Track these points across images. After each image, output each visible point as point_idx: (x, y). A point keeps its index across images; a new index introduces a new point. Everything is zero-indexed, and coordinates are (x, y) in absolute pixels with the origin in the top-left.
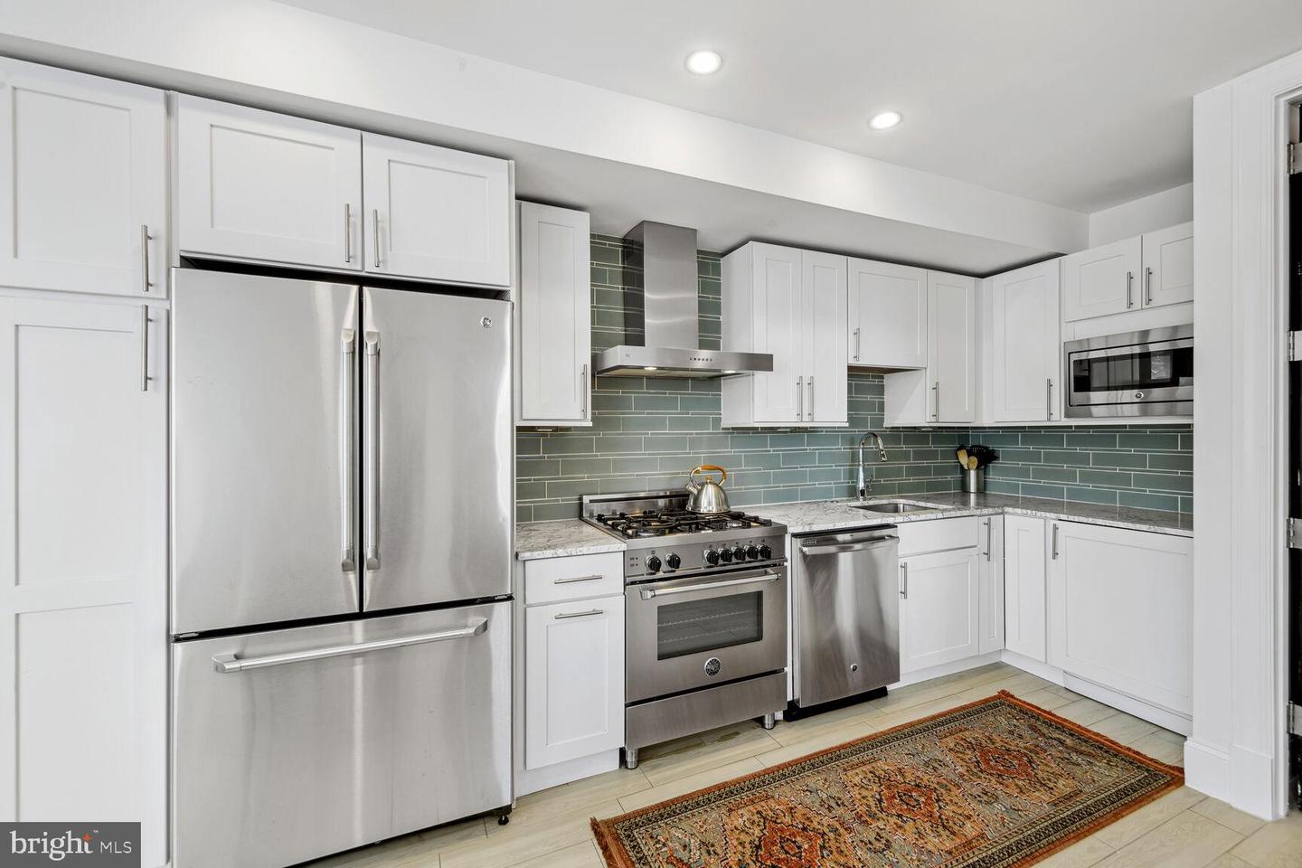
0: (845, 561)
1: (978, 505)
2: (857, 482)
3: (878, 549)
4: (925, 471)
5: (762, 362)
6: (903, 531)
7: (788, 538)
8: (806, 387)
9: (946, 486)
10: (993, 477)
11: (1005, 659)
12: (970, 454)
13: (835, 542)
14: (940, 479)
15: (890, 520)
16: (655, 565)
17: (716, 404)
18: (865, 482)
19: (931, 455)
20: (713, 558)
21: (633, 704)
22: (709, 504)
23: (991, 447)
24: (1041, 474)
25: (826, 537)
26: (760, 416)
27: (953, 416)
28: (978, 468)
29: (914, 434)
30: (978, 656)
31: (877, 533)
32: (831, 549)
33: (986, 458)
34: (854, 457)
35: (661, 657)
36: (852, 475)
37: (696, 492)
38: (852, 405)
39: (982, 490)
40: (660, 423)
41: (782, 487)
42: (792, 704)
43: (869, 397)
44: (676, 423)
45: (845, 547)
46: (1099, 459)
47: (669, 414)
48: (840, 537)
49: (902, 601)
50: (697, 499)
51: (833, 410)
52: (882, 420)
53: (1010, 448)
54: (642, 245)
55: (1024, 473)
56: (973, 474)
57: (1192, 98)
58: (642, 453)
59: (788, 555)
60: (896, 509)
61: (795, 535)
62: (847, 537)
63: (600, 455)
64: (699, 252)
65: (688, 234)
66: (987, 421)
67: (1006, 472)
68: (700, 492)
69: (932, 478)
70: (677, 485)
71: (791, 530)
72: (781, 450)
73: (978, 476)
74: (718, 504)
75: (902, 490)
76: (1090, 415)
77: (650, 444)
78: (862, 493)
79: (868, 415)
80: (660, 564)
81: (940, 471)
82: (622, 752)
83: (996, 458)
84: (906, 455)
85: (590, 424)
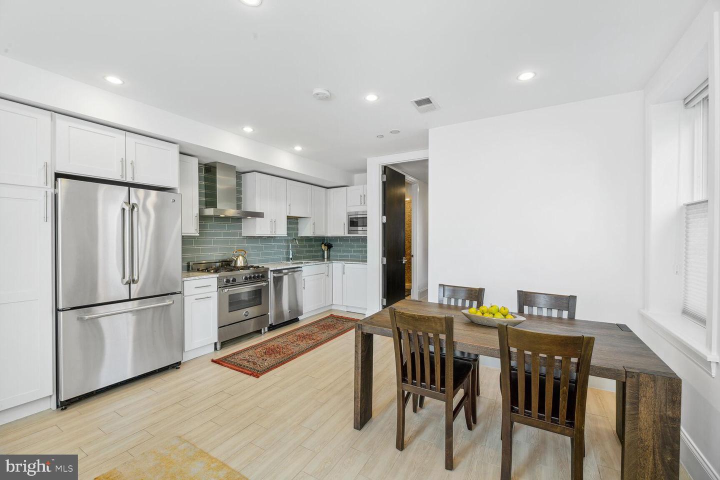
0: (286, 278)
1: (327, 261)
2: (290, 255)
3: (296, 274)
4: (312, 251)
5: (260, 215)
6: (303, 269)
7: (269, 271)
8: (274, 223)
9: (318, 256)
10: (332, 253)
11: (333, 307)
12: (325, 246)
13: (282, 272)
14: (316, 254)
15: (300, 265)
16: (228, 281)
17: (241, 228)
18: (292, 255)
19: (313, 246)
20: (246, 278)
21: (220, 327)
22: (241, 263)
23: (331, 243)
24: (344, 251)
25: (280, 271)
26: (258, 233)
27: (320, 233)
28: (327, 250)
29: (308, 239)
30: (325, 307)
31: (296, 270)
32: (281, 275)
33: (330, 247)
34: (288, 247)
35: (229, 312)
36: (288, 253)
37: (235, 259)
38: (288, 229)
39: (328, 258)
40: (219, 235)
41: (264, 258)
42: (271, 325)
43: (293, 226)
44: (225, 235)
45: (286, 274)
46: (357, 246)
47: (222, 231)
48: (284, 271)
49: (304, 291)
50: (236, 262)
51: (282, 231)
52: (298, 234)
53: (336, 243)
54: (216, 168)
55: (340, 251)
56: (326, 252)
57: (366, 160)
58: (212, 246)
59: (269, 277)
60: (302, 263)
61: (271, 271)
62: (286, 271)
63: (195, 247)
64: (237, 172)
65: (233, 167)
66: (329, 235)
67: (335, 251)
68: (237, 259)
69: (314, 254)
70: (225, 258)
71: (270, 269)
72: (263, 245)
73: (327, 252)
74: (244, 263)
75: (304, 258)
76: (357, 234)
77: (215, 242)
78: (291, 259)
79: (293, 232)
80: (229, 281)
81: (316, 251)
82: (216, 344)
83: (332, 247)
84: (305, 246)
85: (199, 235)
